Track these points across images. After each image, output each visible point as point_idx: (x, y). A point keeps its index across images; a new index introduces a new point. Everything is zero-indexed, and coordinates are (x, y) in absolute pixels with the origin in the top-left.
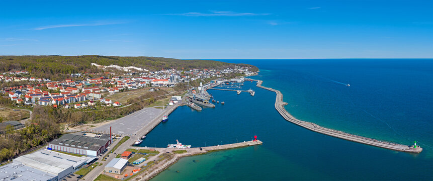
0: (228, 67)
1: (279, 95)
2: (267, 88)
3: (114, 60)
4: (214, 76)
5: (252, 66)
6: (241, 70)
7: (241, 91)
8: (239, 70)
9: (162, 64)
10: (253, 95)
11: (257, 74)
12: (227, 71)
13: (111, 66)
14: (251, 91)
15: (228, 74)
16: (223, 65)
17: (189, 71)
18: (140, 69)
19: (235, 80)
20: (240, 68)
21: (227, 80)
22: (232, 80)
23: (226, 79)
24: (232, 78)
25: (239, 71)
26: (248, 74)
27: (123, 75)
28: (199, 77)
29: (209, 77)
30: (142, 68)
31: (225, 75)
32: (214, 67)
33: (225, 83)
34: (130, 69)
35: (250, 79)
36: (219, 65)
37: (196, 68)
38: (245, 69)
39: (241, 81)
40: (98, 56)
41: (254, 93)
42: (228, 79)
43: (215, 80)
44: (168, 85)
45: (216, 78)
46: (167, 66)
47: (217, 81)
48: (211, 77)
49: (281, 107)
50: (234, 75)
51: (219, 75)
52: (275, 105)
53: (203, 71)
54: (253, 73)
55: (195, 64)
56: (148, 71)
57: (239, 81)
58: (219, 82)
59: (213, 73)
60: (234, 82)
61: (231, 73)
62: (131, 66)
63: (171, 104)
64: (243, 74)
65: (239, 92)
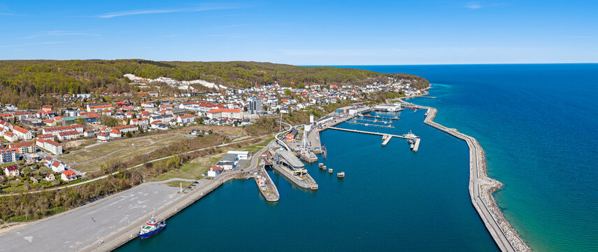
0: (376, 81)
1: (476, 155)
2: (447, 130)
3: (167, 69)
4: (345, 98)
5: (418, 77)
6: (398, 86)
7: (390, 136)
8: (395, 85)
9: (258, 76)
10: (416, 148)
11: (426, 93)
12: (370, 89)
13: (158, 80)
14: (413, 136)
15: (372, 94)
16: (368, 75)
17: (303, 88)
18: (210, 85)
19: (384, 107)
20: (398, 81)
21: (369, 108)
22: (378, 107)
23: (367, 104)
24: (378, 102)
25: (393, 88)
26: (410, 94)
27: (173, 96)
28: (314, 101)
29: (334, 101)
30: (217, 83)
31: (366, 97)
32: (350, 81)
33: (364, 113)
34: (191, 85)
35: (411, 105)
36: (361, 77)
37: (317, 82)
38: (405, 83)
39: (394, 109)
40: (141, 62)
41: (418, 141)
42: (371, 104)
43: (345, 109)
44: (239, 121)
45: (349, 102)
46: (266, 79)
47: (348, 111)
48: (339, 102)
49: (486, 197)
50: (382, 97)
51: (354, 96)
52: (471, 188)
53: (328, 88)
54: (419, 92)
55: (318, 75)
56: (226, 88)
57: (391, 109)
58: (352, 112)
59: (345, 92)
60: (382, 111)
61: (379, 93)
62: (199, 78)
63: (212, 174)
64: (400, 93)
65: (387, 138)
